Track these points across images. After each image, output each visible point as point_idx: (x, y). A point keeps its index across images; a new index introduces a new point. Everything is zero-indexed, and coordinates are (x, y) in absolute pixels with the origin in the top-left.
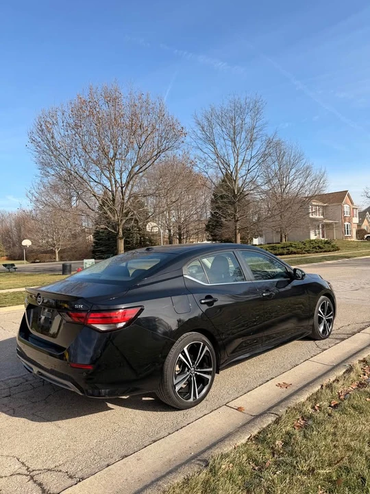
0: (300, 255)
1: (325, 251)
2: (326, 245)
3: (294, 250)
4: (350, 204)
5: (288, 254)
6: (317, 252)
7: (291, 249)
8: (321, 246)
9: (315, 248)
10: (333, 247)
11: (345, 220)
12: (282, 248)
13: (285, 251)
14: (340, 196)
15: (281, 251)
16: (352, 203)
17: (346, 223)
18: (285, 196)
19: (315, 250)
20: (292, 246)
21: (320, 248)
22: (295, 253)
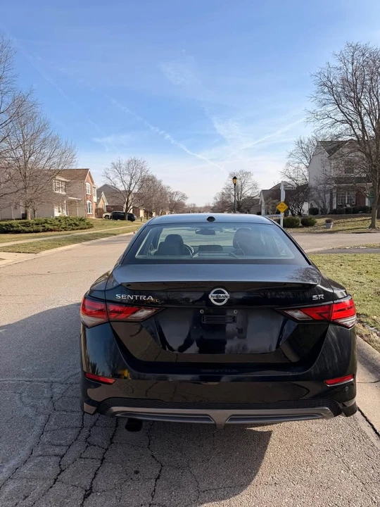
0: (57, 233)
1: (81, 229)
2: (82, 223)
3: (51, 227)
4: (91, 182)
5: (44, 231)
6: (74, 230)
7: (47, 226)
8: (77, 223)
9: (71, 225)
10: (88, 224)
11: (87, 198)
12: (37, 224)
13: (41, 228)
14: (83, 174)
15: (35, 228)
16: (93, 182)
17: (88, 202)
18: (29, 166)
19: (71, 227)
20: (47, 223)
21: (76, 225)
22: (51, 230)
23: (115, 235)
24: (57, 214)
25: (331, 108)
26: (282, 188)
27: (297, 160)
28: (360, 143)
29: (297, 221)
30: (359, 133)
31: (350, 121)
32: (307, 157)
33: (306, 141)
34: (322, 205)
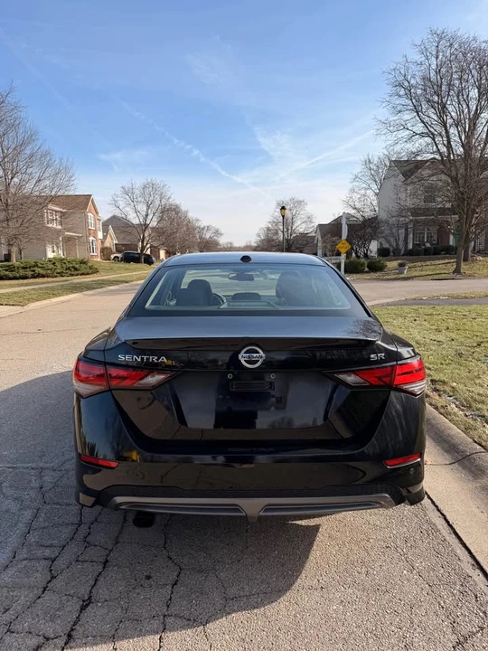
0: (51, 279)
1: (82, 274)
2: (83, 266)
3: (42, 272)
4: (94, 213)
5: (33, 277)
6: (73, 275)
7: (38, 270)
8: (77, 266)
9: (69, 269)
10: (91, 268)
11: (90, 234)
12: (24, 268)
13: (30, 273)
14: (83, 202)
15: (22, 272)
16: (97, 213)
17: (91, 238)
18: (12, 190)
19: (69, 272)
20: (37, 266)
21: (76, 269)
22: (43, 276)
23: (127, 282)
24: (50, 255)
25: (408, 116)
26: (344, 222)
27: (364, 185)
28: (444, 164)
29: (362, 265)
30: (444, 150)
31: (433, 134)
32: (376, 181)
33: (376, 160)
34: (394, 244)
